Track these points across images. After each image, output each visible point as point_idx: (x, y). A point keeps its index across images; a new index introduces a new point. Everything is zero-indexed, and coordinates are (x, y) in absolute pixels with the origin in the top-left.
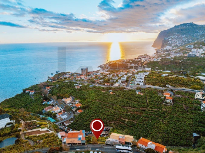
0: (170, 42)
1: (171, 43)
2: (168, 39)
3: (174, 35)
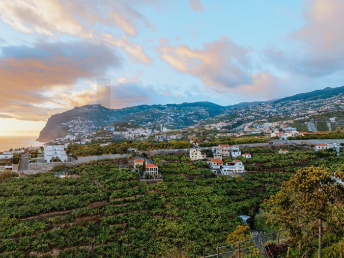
0: (71, 129)
1: (73, 131)
2: (67, 126)
3: (76, 119)
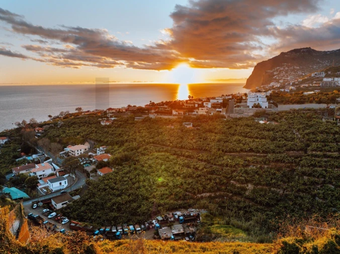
2: (272, 73)
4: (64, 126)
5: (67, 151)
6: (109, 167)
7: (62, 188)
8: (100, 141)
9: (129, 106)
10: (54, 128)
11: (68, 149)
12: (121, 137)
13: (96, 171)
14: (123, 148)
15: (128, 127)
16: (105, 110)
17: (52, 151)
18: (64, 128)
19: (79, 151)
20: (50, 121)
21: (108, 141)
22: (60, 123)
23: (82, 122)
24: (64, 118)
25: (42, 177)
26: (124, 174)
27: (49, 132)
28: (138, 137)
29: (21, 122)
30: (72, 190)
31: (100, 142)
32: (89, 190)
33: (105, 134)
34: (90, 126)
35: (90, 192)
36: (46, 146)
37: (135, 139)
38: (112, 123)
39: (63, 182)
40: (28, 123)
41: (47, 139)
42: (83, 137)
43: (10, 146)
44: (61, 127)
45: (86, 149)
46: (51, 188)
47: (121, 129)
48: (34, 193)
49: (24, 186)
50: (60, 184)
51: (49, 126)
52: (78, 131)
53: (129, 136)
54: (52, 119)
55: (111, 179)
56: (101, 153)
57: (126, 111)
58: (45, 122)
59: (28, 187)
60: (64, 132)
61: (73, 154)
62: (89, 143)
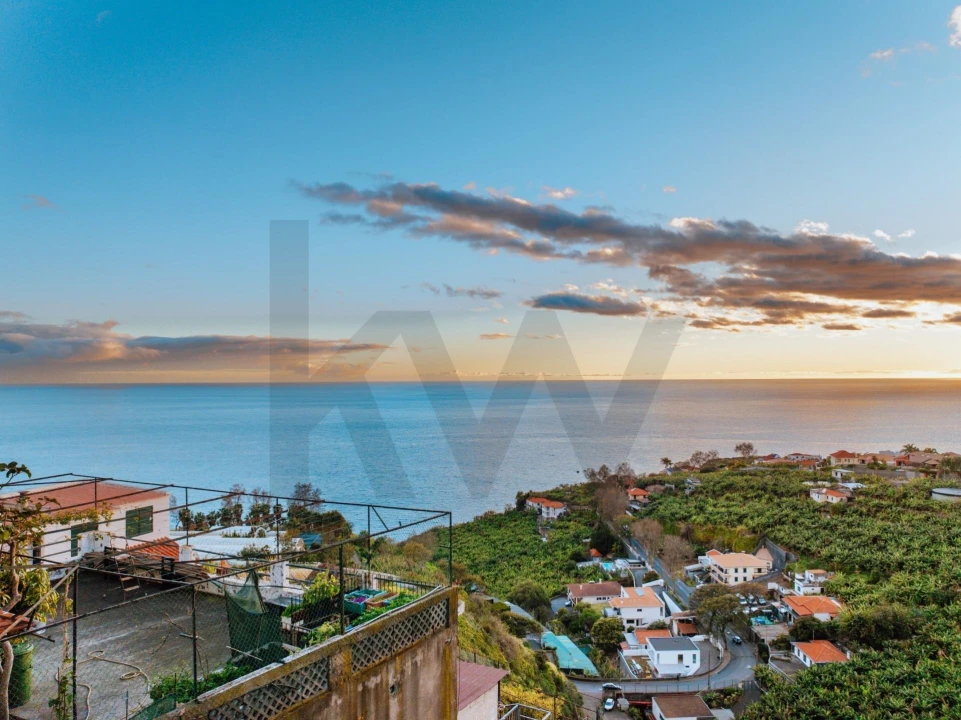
4: (701, 492)
5: (705, 566)
6: (833, 642)
7: (683, 671)
8: (806, 553)
9: (910, 449)
10: (676, 495)
11: (709, 560)
12: (881, 549)
13: (790, 648)
14: (889, 587)
15: (904, 518)
16: (824, 457)
17: (666, 557)
18: (702, 497)
19: (741, 570)
20: (665, 474)
21: (832, 556)
22: (693, 482)
23: (752, 487)
24: (705, 470)
25: (634, 625)
26: (891, 681)
27: (660, 504)
28: (948, 560)
29: (597, 470)
30: (712, 688)
31: (807, 556)
32: (764, 702)
33: (823, 533)
34: (776, 500)
35: (768, 710)
36: (651, 541)
37: (934, 565)
38: (850, 499)
39: (688, 655)
40: (613, 473)
41: (656, 523)
42: (754, 531)
43: (567, 527)
44: (692, 494)
45: (760, 570)
46: (653, 663)
47: (880, 523)
48: (611, 667)
49: (590, 638)
50: (681, 658)
51: (662, 488)
52: (742, 511)
53: (909, 550)
54: (670, 470)
55: (841, 686)
56: (809, 590)
57: (899, 463)
58: (652, 475)
59: (599, 645)
60: (701, 509)
61: (720, 577)
62: (772, 552)
